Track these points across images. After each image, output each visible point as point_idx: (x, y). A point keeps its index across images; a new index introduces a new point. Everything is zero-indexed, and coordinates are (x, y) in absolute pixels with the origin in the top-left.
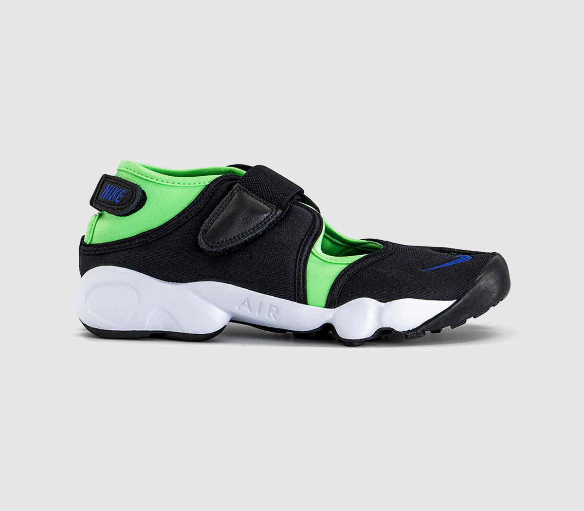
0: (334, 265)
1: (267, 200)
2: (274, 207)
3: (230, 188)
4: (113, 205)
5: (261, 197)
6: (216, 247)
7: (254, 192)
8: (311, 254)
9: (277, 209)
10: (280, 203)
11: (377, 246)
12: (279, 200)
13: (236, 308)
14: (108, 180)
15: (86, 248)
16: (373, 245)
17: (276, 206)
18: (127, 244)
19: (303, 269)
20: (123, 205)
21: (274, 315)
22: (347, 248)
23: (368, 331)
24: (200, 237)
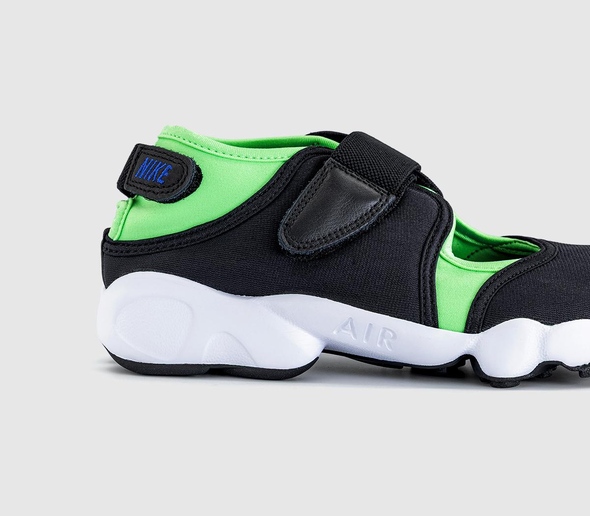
0: (474, 274)
1: (374, 182)
2: (384, 192)
3: (320, 164)
4: (154, 187)
5: (366, 177)
6: (304, 248)
7: (356, 171)
8: (439, 259)
9: (388, 194)
10: (392, 185)
11: (528, 246)
12: (391, 182)
13: (335, 332)
14: (146, 151)
15: (112, 247)
16: (521, 245)
17: (386, 189)
18: (175, 242)
19: (430, 278)
20: (169, 186)
21: (389, 344)
22: (482, 248)
23: (525, 366)
24: (281, 235)
